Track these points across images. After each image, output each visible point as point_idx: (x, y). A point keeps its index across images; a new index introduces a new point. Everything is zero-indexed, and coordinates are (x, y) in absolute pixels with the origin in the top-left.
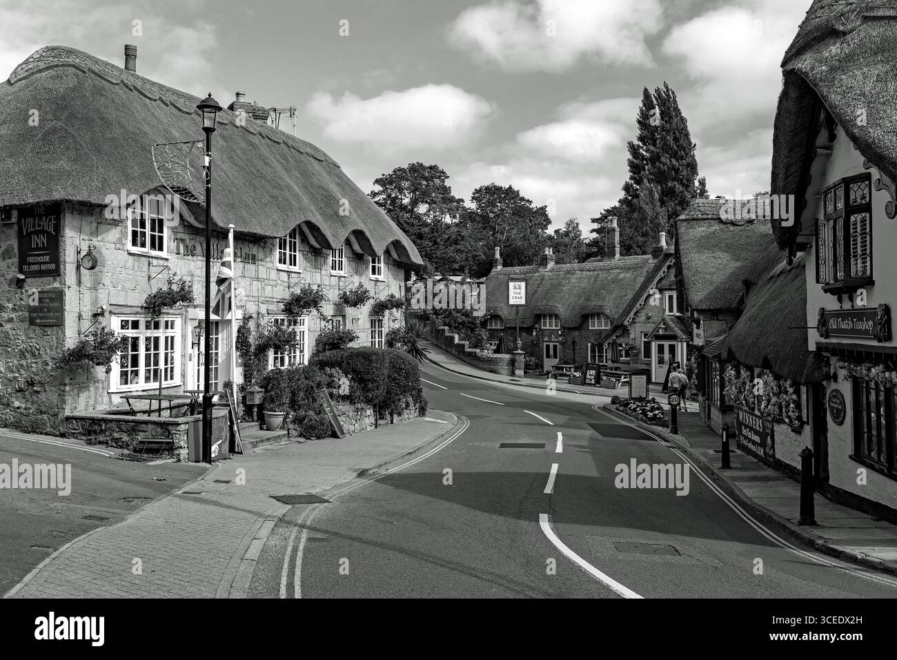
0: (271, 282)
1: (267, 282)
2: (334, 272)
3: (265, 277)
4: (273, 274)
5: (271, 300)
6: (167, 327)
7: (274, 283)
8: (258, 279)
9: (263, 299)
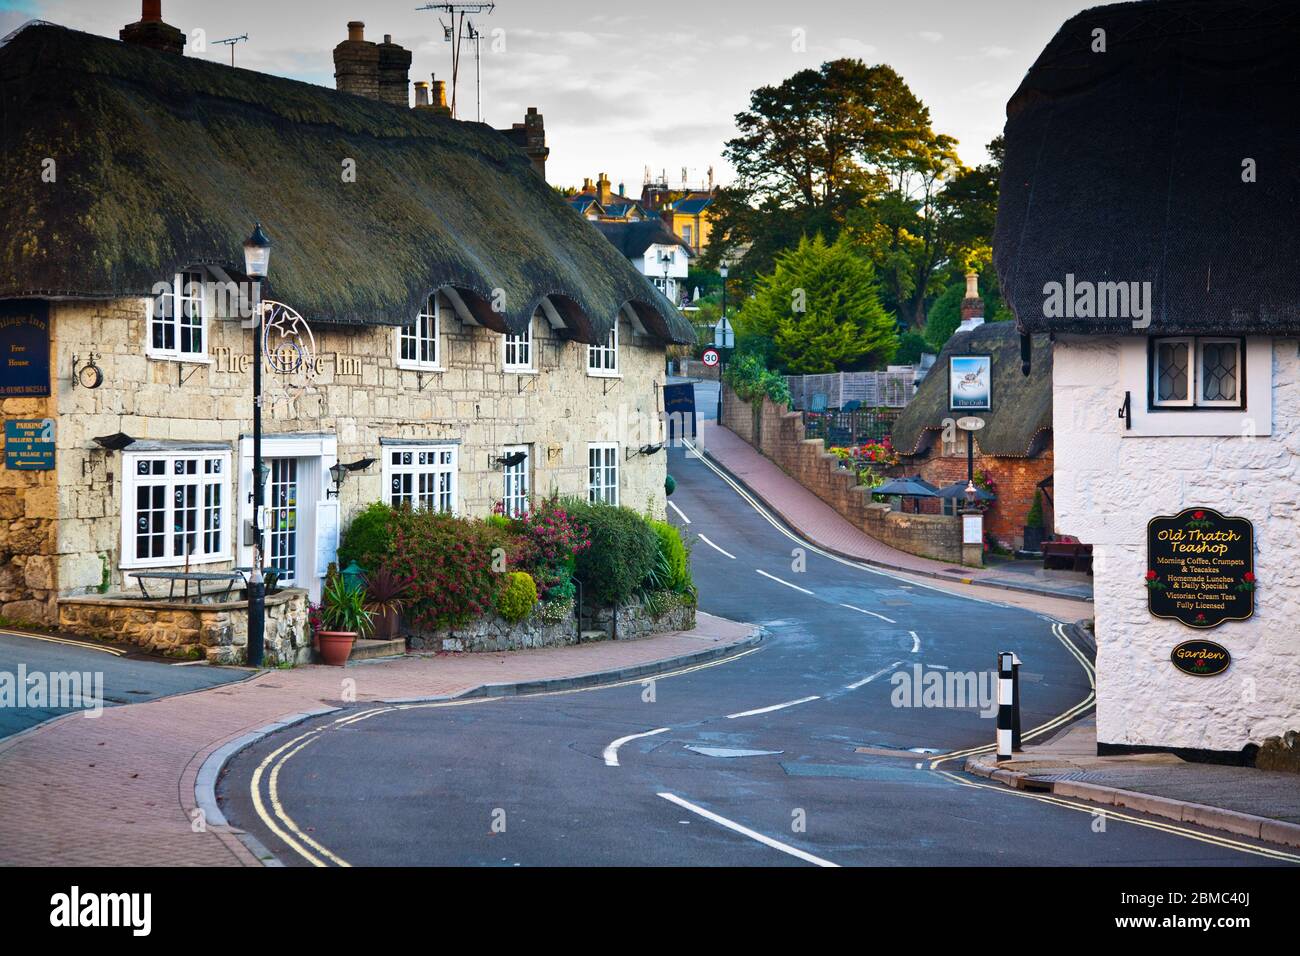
0: (387, 392)
1: (378, 391)
2: (509, 368)
3: (375, 383)
4: (391, 377)
5: (386, 421)
6: (208, 471)
7: (392, 392)
8: (361, 386)
9: (372, 420)
